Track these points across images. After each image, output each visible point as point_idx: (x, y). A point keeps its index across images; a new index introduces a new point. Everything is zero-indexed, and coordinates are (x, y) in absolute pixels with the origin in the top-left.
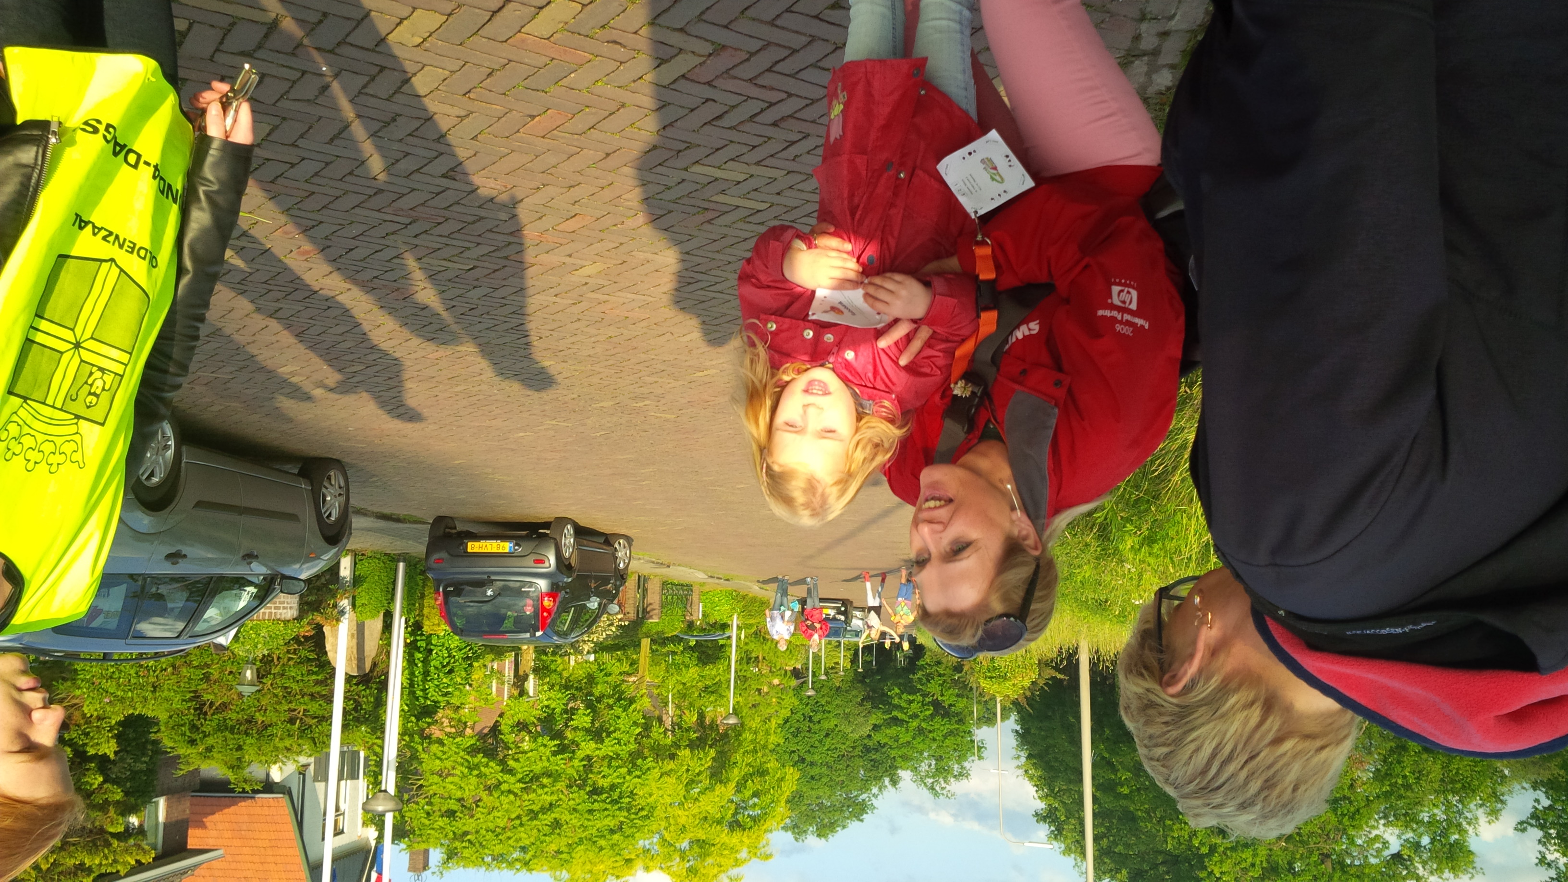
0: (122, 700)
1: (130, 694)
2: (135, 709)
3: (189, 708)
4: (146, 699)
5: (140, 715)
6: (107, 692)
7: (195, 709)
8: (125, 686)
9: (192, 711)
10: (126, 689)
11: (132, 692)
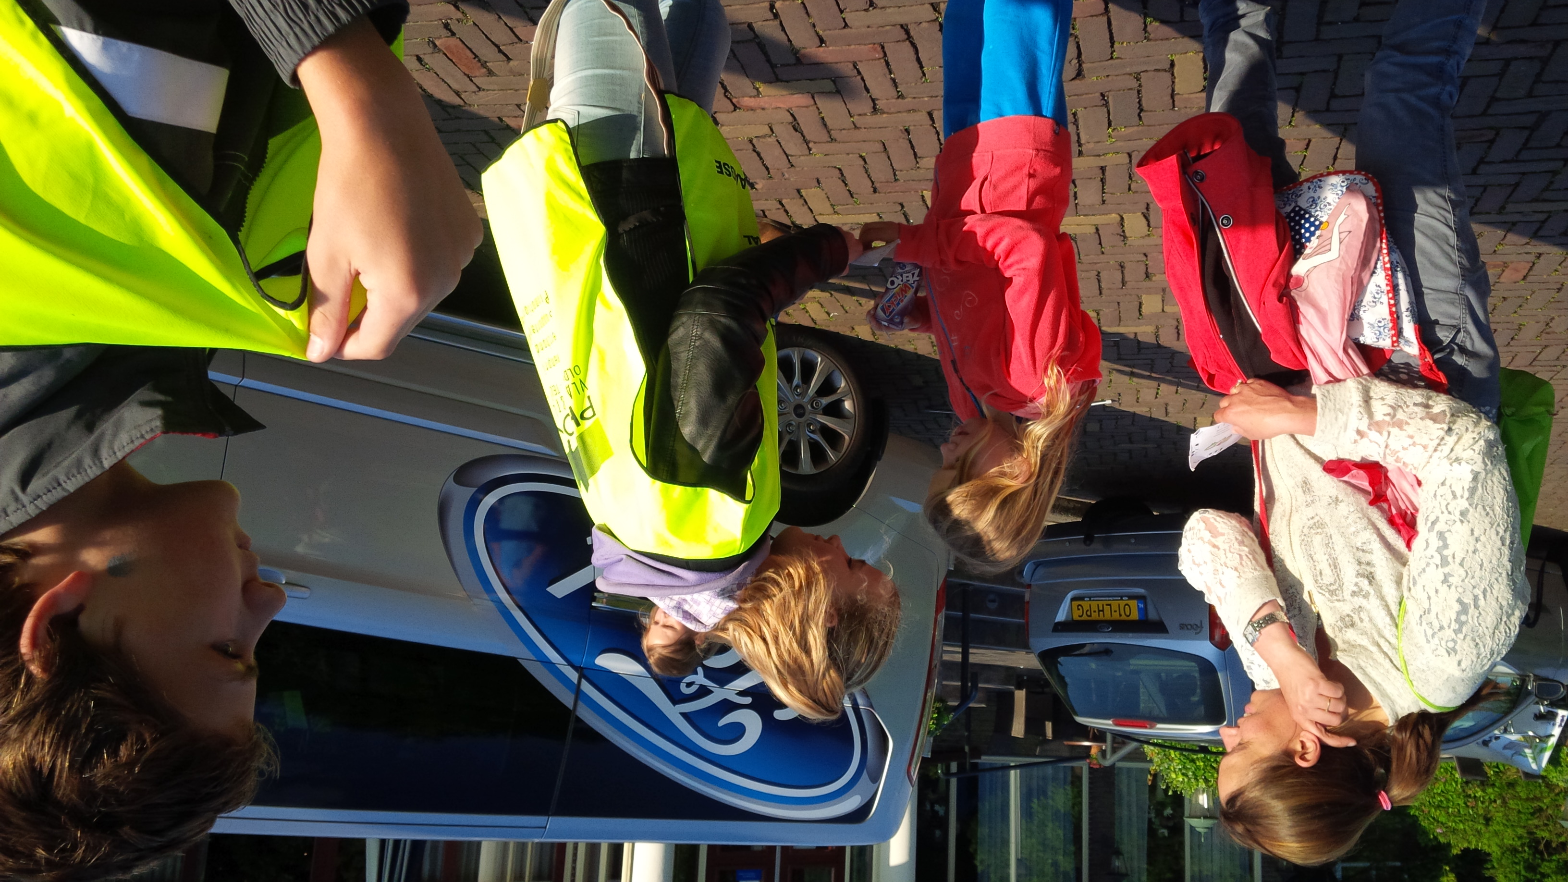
0: (1454, 831)
1: (1461, 826)
2: (1469, 842)
3: (1523, 845)
4: (1479, 832)
5: (1476, 850)
6: (1438, 822)
7: (1529, 847)
8: (1455, 816)
9: (1526, 849)
10: (1457, 819)
11: (1464, 824)
